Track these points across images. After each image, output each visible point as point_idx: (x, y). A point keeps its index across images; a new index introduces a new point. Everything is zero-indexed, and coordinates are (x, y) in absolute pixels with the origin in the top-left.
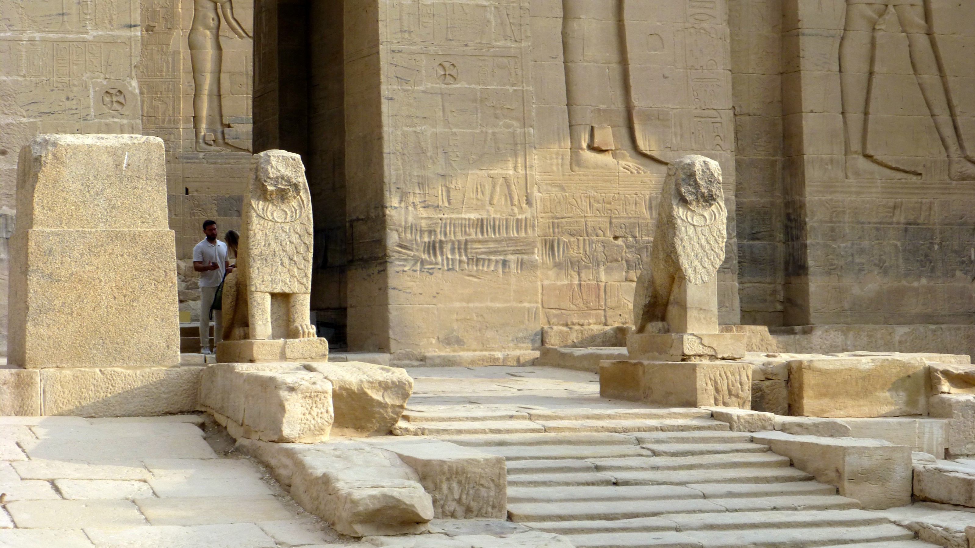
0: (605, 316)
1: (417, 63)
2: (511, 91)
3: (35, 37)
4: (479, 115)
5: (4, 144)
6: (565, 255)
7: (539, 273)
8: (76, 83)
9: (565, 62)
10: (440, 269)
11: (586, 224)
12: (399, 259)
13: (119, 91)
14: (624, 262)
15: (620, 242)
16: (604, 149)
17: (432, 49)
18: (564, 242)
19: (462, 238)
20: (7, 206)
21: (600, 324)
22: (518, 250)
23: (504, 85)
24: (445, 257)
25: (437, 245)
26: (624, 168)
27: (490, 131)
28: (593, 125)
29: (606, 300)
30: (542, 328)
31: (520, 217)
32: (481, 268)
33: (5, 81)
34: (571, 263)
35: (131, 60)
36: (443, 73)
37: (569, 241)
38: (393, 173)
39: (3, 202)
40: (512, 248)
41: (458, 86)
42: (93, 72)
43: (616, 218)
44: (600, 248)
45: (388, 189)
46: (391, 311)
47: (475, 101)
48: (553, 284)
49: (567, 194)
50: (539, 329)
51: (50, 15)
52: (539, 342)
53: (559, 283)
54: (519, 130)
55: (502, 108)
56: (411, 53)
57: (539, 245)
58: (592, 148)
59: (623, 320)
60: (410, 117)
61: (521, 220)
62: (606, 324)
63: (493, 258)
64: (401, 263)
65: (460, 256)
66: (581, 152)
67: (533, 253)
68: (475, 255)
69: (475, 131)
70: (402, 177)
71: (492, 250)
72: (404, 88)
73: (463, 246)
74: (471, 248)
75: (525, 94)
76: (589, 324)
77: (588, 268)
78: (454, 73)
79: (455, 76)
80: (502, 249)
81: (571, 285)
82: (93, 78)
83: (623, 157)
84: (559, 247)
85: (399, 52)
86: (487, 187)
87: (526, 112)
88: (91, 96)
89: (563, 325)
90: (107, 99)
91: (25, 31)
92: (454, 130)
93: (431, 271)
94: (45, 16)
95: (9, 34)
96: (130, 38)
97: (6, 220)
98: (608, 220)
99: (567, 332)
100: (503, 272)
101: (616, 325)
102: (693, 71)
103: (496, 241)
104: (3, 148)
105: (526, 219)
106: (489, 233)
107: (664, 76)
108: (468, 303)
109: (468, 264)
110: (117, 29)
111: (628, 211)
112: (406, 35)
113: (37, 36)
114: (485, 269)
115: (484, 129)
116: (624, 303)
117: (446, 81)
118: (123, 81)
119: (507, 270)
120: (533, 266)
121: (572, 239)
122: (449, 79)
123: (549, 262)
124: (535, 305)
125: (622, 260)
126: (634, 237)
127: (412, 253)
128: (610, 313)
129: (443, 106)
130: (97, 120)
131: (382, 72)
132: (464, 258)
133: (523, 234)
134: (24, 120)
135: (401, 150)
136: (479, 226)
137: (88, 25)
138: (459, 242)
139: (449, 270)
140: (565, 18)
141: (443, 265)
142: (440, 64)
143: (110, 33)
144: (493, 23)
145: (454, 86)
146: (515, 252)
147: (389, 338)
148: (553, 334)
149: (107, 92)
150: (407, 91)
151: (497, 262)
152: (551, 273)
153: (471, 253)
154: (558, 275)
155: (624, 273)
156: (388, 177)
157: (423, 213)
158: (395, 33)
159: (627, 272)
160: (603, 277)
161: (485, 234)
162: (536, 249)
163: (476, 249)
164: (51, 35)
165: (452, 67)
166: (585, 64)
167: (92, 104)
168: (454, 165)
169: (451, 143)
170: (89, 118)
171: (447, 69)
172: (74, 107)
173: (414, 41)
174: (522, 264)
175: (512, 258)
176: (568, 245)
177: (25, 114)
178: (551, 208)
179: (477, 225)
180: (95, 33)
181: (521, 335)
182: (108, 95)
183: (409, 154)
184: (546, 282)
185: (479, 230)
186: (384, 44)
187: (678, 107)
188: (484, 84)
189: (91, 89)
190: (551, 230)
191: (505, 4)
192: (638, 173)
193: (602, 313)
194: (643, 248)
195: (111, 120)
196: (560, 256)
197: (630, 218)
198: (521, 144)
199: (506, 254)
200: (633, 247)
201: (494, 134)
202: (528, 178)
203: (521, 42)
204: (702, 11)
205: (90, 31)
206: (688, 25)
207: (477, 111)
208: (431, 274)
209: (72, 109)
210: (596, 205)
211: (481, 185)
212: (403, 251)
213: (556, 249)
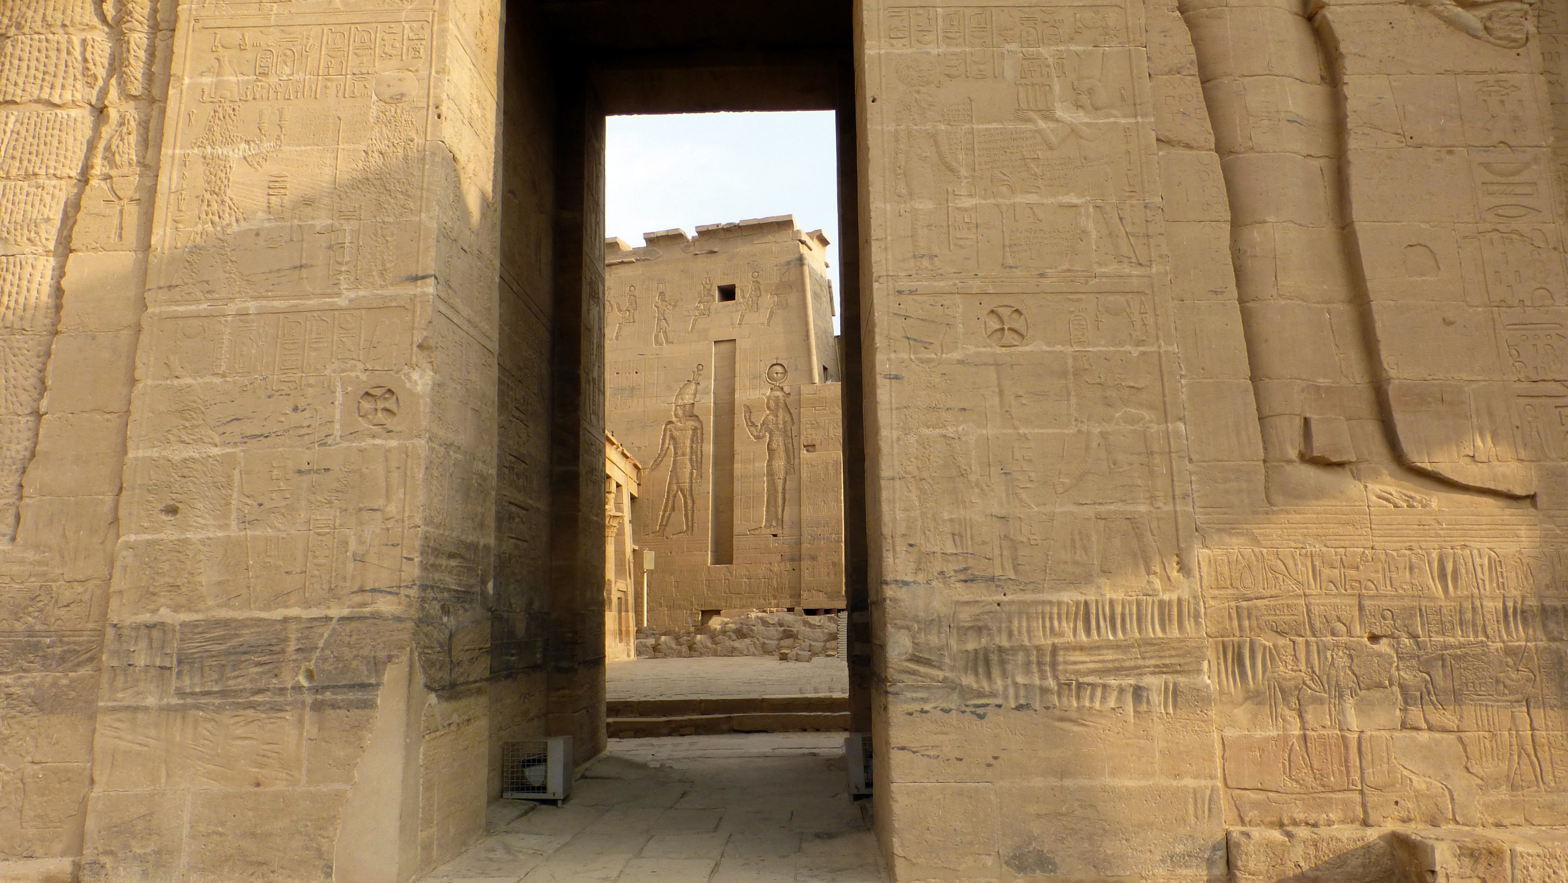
0: (1364, 805)
1: (946, 311)
2: (1135, 354)
3: (247, 308)
4: (1073, 400)
5: (174, 496)
6: (1268, 674)
7: (1213, 713)
8: (312, 381)
9: (1241, 301)
10: (999, 706)
11: (1309, 611)
12: (914, 688)
13: (390, 391)
14: (1395, 688)
15: (1383, 646)
16: (1334, 459)
17: (975, 285)
18: (1265, 647)
19: (1046, 642)
20: (168, 606)
21: (1352, 822)
22: (1165, 666)
23: (1121, 344)
24: (1009, 681)
25: (994, 658)
26: (1379, 497)
27: (1096, 430)
28: (1308, 416)
29: (1362, 773)
30: (1228, 834)
31: (1166, 597)
32: (1087, 704)
33: (190, 386)
34: (1283, 691)
35: (412, 335)
36: (998, 326)
37: (1275, 646)
38: (900, 515)
39: (163, 600)
40: (1153, 662)
41: (1028, 348)
42: (344, 360)
43: (1372, 597)
44: (1342, 661)
45: (890, 547)
46: (897, 796)
47: (1064, 374)
48: (1245, 737)
49: (1265, 551)
50: (1220, 836)
51: (278, 271)
52: (1222, 864)
53: (1258, 734)
54: (1154, 428)
55: (1118, 387)
56: (935, 294)
57: (1210, 654)
58: (1310, 459)
59: (1404, 814)
60: (935, 409)
61: (1170, 603)
62: (1365, 823)
63: (1112, 682)
64: (920, 695)
65: (1043, 677)
66: (1289, 468)
67: (1199, 671)
68: (1073, 677)
69: (1066, 431)
70: (919, 523)
71: (1110, 665)
72: (920, 356)
73: (1048, 659)
74: (1065, 663)
75: (1164, 359)
76: (1330, 823)
77: (1321, 701)
78: (1019, 324)
79: (1023, 330)
80: (1132, 664)
81: (1286, 738)
82: (343, 371)
83: (1376, 475)
84: (1253, 657)
85: (911, 292)
86: (1094, 538)
87: (1167, 392)
88: (337, 403)
89: (1272, 825)
90: (366, 405)
91: (232, 299)
92: (1022, 431)
93: (980, 711)
94: (271, 272)
95: (205, 306)
96: (413, 299)
97: (164, 631)
98: (1355, 602)
99: (1283, 844)
100: (1135, 711)
101: (1390, 826)
102: (1505, 309)
103: (1117, 647)
104: (172, 502)
105: (1180, 601)
106: (1103, 629)
107: (1444, 320)
108: (1061, 779)
109: (1059, 695)
110: (392, 285)
111: (1396, 584)
112: (925, 263)
113: (252, 306)
114: (1097, 705)
115: (1084, 428)
116: (1403, 777)
117: (1004, 342)
118: (397, 373)
119: (1144, 707)
120: (1201, 699)
121: (1281, 641)
122: (1009, 337)
123: (1234, 689)
124: (1209, 783)
125: (1391, 684)
126: (1414, 636)
127: (941, 675)
128: (1373, 798)
129: (1000, 386)
130: (345, 445)
131: (877, 330)
132: (1051, 683)
133: (1175, 633)
134: (215, 451)
135: (916, 473)
136: (1081, 617)
137: (342, 282)
138: (1038, 648)
139: (1019, 708)
140: (1236, 224)
141: (1006, 698)
142: (992, 312)
143: (379, 292)
144: (1094, 235)
145: (1020, 349)
146: (1159, 670)
147: (893, 853)
148: (1251, 848)
149: (367, 394)
150: (928, 361)
151: (1121, 690)
152: (1241, 713)
153: (1066, 671)
154: (1255, 716)
155: (1398, 712)
156: (890, 524)
157: (963, 593)
158: (904, 260)
159: (1404, 710)
160: (1353, 721)
161: (1094, 632)
162: (1206, 664)
163: (1075, 663)
164: (276, 303)
165: (1015, 316)
166: (1283, 302)
167: (338, 417)
168: (1024, 496)
169: (1018, 456)
170: (329, 441)
171: (1006, 319)
172: (306, 424)
173: (940, 271)
174: (1175, 694)
175: (1153, 682)
176: (1272, 655)
177: (217, 440)
178: (1231, 578)
179: (1076, 614)
180: (352, 295)
181: (1180, 848)
182: (370, 399)
183: (933, 478)
184: (1230, 733)
185: (1080, 625)
186: (881, 280)
187: (1480, 378)
188: (1081, 343)
189: (339, 389)
190: (1235, 623)
191: (1114, 200)
192: (1410, 506)
193: (1357, 797)
194: (1435, 659)
195: (371, 441)
196: (1257, 678)
197: (1402, 597)
198: (1161, 454)
199: (1140, 675)
200: (1412, 657)
201: (1104, 435)
202: (1180, 519)
203: (1150, 266)
204: (1513, 200)
205: (344, 292)
206: (1483, 227)
207: (1069, 394)
208: (981, 717)
209: (301, 427)
210: (1326, 571)
211: (1080, 533)
212: (922, 669)
213: (1248, 663)
